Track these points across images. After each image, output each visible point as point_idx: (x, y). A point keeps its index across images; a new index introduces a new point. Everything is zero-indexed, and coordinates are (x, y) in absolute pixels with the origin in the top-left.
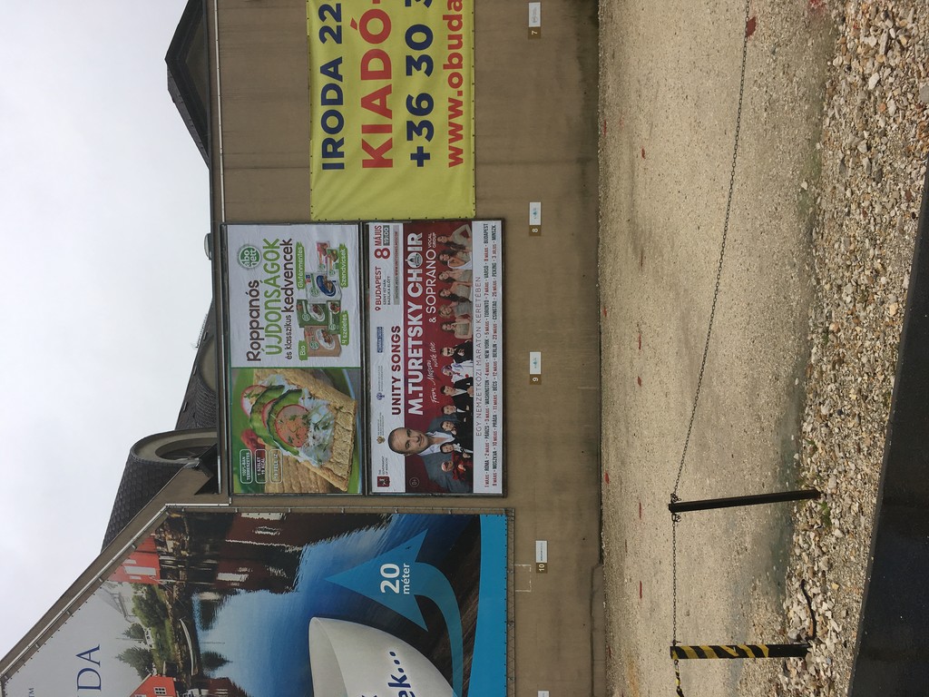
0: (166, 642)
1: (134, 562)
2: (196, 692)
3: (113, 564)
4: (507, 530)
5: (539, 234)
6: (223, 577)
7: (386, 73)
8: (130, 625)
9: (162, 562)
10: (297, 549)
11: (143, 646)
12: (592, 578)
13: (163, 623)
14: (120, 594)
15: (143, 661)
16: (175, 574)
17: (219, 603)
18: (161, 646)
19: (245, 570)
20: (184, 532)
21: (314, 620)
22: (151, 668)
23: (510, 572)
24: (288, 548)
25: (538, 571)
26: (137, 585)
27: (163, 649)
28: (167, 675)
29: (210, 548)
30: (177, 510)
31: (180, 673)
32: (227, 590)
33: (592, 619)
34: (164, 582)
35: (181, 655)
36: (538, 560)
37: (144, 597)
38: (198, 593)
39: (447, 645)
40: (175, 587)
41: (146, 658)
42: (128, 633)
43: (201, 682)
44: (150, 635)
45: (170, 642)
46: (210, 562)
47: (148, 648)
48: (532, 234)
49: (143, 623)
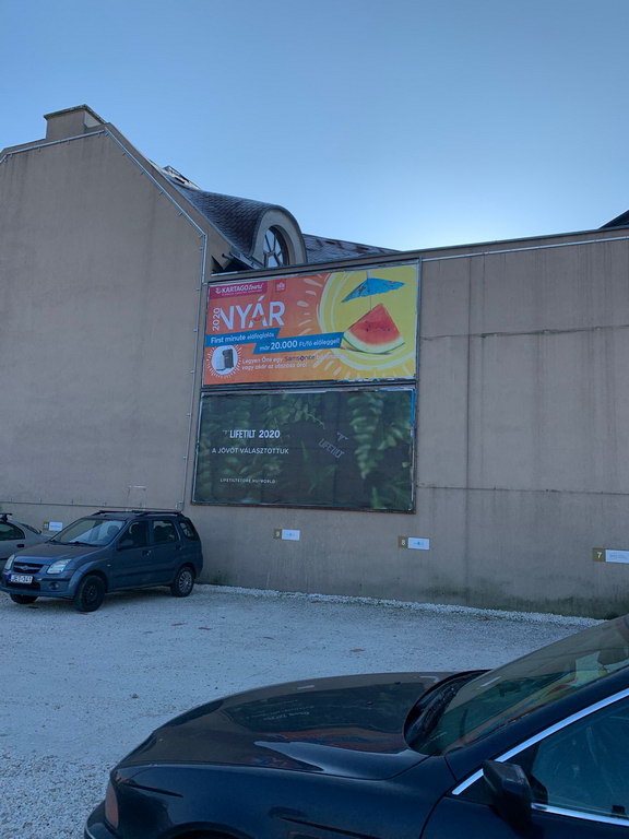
5: (400, 546)
48: (400, 539)
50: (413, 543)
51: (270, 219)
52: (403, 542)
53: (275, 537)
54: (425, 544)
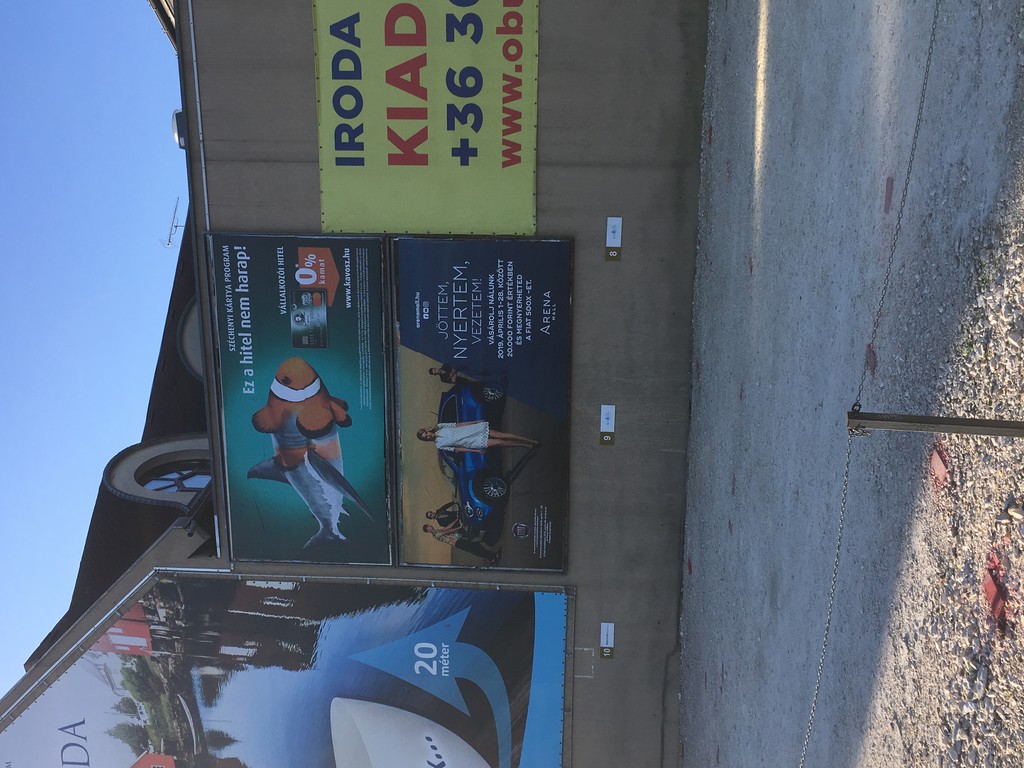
0: (163, 717)
1: (120, 631)
3: (95, 632)
4: (567, 610)
5: (618, 258)
6: (226, 650)
8: (119, 699)
9: (153, 632)
10: (318, 623)
11: (136, 722)
12: (667, 666)
13: (158, 698)
14: (105, 665)
15: (137, 738)
16: (170, 646)
17: (224, 678)
18: (157, 722)
19: (253, 644)
20: (179, 600)
21: (336, 701)
22: (146, 745)
23: (570, 657)
24: (303, 622)
25: (602, 656)
26: (125, 656)
27: (159, 725)
28: (167, 752)
29: (210, 618)
30: (168, 575)
31: (180, 752)
32: (232, 664)
33: (664, 710)
34: (157, 654)
35: (181, 732)
36: (603, 644)
37: (134, 669)
38: (198, 667)
39: (494, 732)
40: (170, 659)
41: (141, 735)
42: (117, 708)
43: (206, 761)
44: (143, 710)
45: (168, 718)
46: (211, 633)
47: (142, 724)
49: (135, 697)
50: (614, 240)
51: (125, 483)
52: (612, 254)
53: (611, 442)
54: (615, 224)
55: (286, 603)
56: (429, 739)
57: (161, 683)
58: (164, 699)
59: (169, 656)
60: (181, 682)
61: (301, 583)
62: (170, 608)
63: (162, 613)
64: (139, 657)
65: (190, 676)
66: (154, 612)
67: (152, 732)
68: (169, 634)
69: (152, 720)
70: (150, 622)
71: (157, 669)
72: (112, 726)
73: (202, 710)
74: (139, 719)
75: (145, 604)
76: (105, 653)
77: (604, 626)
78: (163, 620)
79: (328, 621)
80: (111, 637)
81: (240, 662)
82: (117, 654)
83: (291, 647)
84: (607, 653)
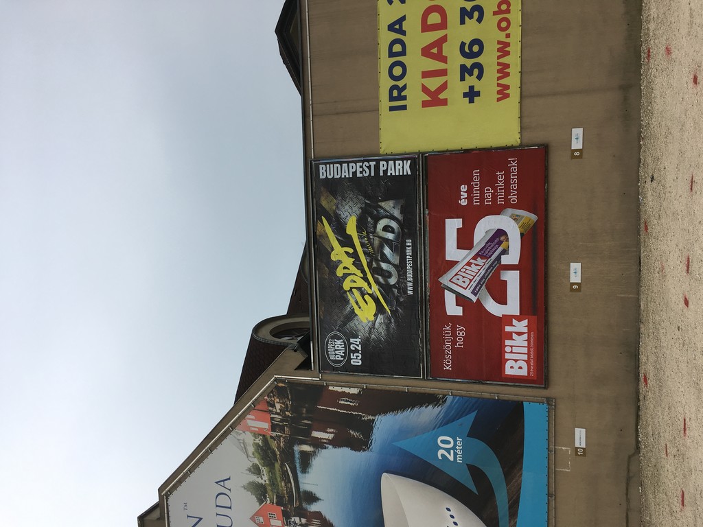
0: (276, 479)
1: (253, 417)
2: (297, 520)
3: (239, 417)
4: (549, 416)
5: (580, 157)
6: (316, 434)
7: (443, 25)
8: (251, 464)
9: (272, 419)
10: (371, 418)
11: (260, 481)
12: (629, 465)
13: (273, 465)
14: (244, 440)
15: (260, 492)
16: (282, 429)
17: (313, 454)
18: (273, 481)
19: (332, 430)
20: (288, 398)
21: (385, 475)
22: (265, 498)
23: (552, 453)
24: (364, 416)
25: (577, 454)
26: (256, 435)
27: (274, 484)
28: (278, 504)
29: (306, 411)
30: (283, 381)
31: (286, 504)
32: (319, 444)
33: (628, 500)
34: (274, 434)
35: (287, 490)
36: (577, 445)
37: (260, 444)
38: (298, 444)
39: (495, 508)
40: (282, 439)
41: (262, 490)
42: (249, 470)
43: (301, 513)
44: (264, 473)
45: (279, 479)
46: (306, 422)
47: (264, 483)
48: (573, 157)
49: (260, 463)
50: (577, 144)
52: (577, 154)
53: (578, 289)
54: (578, 133)
55: (353, 403)
56: (449, 510)
57: (275, 455)
58: (277, 465)
59: (281, 436)
60: (288, 455)
61: (363, 389)
62: (283, 403)
63: (278, 406)
64: (264, 436)
65: (293, 450)
66: (273, 406)
67: (269, 488)
68: (282, 421)
69: (269, 480)
70: (271, 412)
71: (274, 445)
72: (245, 482)
73: (300, 475)
74: (262, 479)
75: (268, 400)
76: (244, 432)
77: (577, 430)
78: (278, 411)
79: (380, 417)
80: (248, 421)
81: (324, 443)
82: (251, 433)
83: (356, 434)
84: (580, 452)
